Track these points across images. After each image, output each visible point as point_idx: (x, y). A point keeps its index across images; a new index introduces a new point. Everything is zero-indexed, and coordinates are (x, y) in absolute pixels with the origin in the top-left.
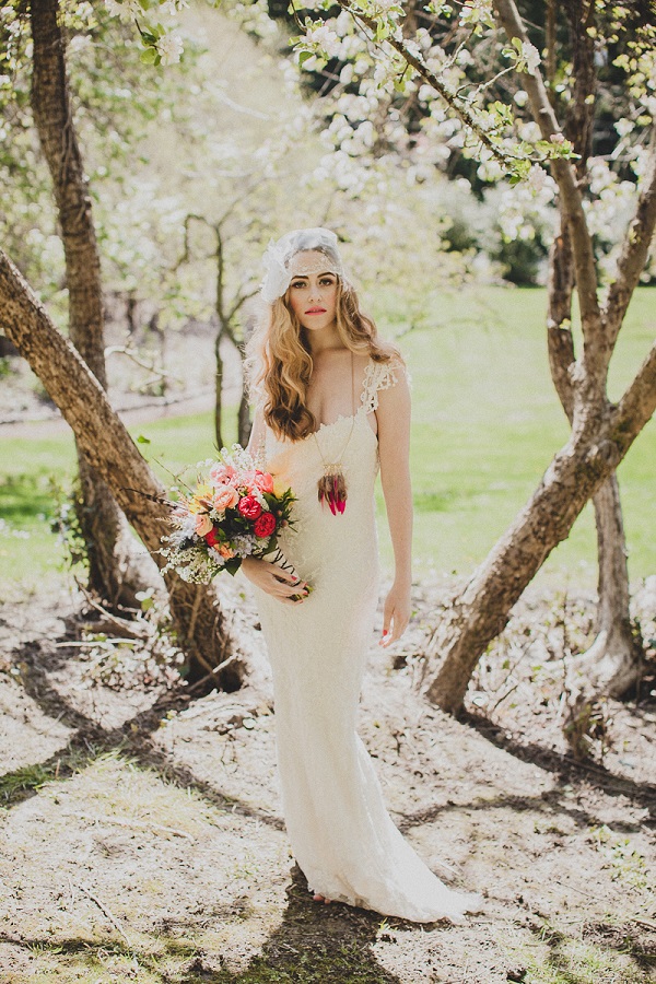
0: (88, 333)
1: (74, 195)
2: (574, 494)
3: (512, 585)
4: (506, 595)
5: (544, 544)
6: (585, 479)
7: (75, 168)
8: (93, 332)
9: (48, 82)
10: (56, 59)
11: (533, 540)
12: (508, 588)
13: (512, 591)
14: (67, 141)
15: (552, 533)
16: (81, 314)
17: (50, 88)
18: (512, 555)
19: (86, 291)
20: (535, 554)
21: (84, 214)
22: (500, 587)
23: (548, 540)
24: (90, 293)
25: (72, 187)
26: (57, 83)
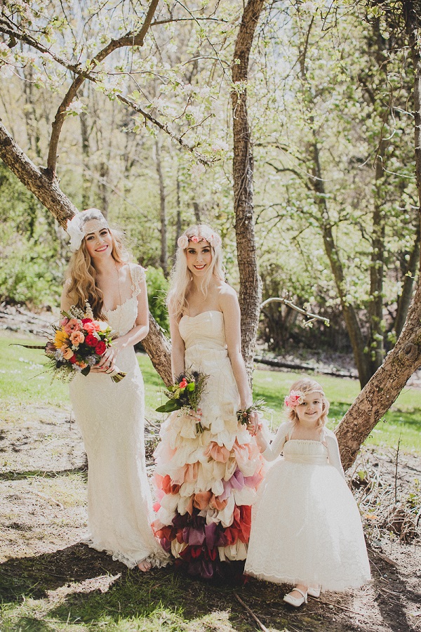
0: (246, 286)
1: (241, 213)
2: (390, 375)
3: (353, 429)
4: (349, 434)
5: (372, 405)
6: (397, 366)
7: (244, 199)
8: (248, 286)
9: (238, 155)
10: (242, 143)
11: (366, 402)
12: (350, 430)
13: (353, 432)
14: (242, 185)
15: (377, 399)
16: (242, 277)
17: (239, 158)
18: (354, 409)
19: (245, 264)
20: (367, 411)
21: (244, 223)
22: (346, 429)
23: (374, 403)
24: (247, 265)
25: (240, 208)
26: (242, 155)
